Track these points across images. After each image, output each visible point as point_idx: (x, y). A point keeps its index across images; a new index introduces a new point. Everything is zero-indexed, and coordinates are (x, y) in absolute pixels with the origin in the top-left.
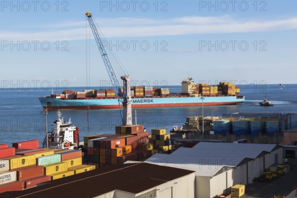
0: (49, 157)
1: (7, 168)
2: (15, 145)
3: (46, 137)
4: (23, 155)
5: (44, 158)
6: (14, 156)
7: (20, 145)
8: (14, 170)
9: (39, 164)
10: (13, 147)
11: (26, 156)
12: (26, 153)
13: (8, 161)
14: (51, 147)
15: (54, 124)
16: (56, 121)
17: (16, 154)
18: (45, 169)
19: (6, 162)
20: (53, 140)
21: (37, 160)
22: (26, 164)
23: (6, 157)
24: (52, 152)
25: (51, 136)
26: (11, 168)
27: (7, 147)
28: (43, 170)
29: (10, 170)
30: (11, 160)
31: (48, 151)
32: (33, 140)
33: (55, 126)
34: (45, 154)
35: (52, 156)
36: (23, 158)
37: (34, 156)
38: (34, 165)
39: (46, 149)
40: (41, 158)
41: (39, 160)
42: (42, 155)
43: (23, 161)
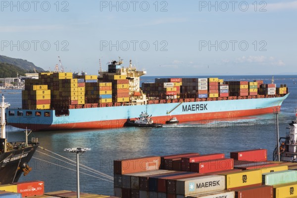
0: (281, 174)
1: (222, 186)
2: (234, 156)
3: (276, 148)
4: (244, 169)
5: (273, 176)
6: (231, 170)
7: (241, 155)
8: (232, 190)
9: (267, 183)
10: (231, 158)
11: (248, 170)
12: (248, 167)
13: (224, 177)
14: (285, 159)
15: (290, 127)
16: (293, 123)
17: (235, 168)
18: (274, 190)
19: (221, 179)
20: (287, 150)
21: (264, 177)
22: (249, 183)
23: (219, 172)
24: (285, 168)
25: (285, 142)
26: (228, 187)
27: (223, 157)
28: (272, 192)
29: (226, 190)
30: (228, 176)
31: (280, 165)
32: (260, 149)
33: (291, 130)
34: (275, 169)
35: (285, 173)
36: (244, 173)
37: (260, 171)
38: (259, 184)
39: (277, 162)
40: (270, 175)
41: (267, 178)
42: (271, 171)
43: (245, 178)
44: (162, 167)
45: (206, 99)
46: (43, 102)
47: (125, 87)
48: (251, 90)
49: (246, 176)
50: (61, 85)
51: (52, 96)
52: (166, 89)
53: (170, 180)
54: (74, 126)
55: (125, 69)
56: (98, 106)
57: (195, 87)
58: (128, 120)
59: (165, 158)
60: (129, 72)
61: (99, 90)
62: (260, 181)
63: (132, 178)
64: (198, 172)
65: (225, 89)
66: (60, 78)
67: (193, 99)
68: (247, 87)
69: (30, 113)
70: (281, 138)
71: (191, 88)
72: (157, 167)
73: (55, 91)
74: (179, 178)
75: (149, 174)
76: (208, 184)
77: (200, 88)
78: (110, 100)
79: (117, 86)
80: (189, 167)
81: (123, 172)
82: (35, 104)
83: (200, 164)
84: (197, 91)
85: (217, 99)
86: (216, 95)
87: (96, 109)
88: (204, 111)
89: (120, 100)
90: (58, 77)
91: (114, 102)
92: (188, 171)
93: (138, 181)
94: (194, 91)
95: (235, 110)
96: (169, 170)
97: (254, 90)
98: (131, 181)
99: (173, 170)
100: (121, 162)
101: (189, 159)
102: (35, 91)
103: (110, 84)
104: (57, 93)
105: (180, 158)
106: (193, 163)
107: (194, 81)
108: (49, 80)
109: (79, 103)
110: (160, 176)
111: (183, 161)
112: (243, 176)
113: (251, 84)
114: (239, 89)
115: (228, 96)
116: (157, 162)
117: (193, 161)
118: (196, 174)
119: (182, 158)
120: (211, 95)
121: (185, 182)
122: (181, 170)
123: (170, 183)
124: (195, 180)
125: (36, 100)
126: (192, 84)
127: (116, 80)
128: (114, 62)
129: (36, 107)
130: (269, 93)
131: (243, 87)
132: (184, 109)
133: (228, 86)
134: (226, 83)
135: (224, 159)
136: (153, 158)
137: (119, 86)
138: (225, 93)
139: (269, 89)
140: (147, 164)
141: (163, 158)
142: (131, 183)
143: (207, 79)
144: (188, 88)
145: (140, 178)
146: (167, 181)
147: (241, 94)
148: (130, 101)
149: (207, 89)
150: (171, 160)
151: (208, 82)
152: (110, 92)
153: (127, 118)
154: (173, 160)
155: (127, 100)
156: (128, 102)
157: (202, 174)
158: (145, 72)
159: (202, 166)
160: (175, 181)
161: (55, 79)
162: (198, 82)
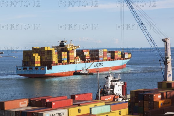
0: (101, 107)
2: (73, 97)
3: (98, 92)
4: (79, 105)
5: (96, 108)
6: (71, 106)
7: (77, 97)
9: (93, 113)
10: (71, 98)
11: (81, 106)
12: (82, 104)
13: (67, 110)
15: (106, 79)
16: (108, 77)
17: (73, 104)
19: (65, 111)
21: (91, 109)
23: (65, 107)
24: (103, 103)
25: (103, 89)
27: (66, 98)
30: (69, 109)
31: (100, 102)
32: (88, 93)
33: (106, 81)
34: (97, 104)
35: (103, 107)
36: (79, 108)
37: (88, 106)
38: (88, 114)
39: (99, 100)
40: (94, 108)
41: (93, 110)
42: (95, 106)
43: (79, 111)
44: (29, 105)
45: (102, 61)
46: (38, 62)
47: (72, 54)
48: (119, 56)
49: (80, 109)
50: (46, 54)
51: (41, 59)
52: (85, 55)
53: (34, 113)
54: (54, 75)
55: (69, 45)
56: (63, 64)
57: (98, 54)
58: (76, 71)
59: (31, 99)
60: (71, 46)
61: (62, 56)
62: (89, 112)
63: (11, 112)
64: (51, 107)
65: (109, 55)
66: (45, 50)
67: (97, 61)
68: (117, 54)
69: (32, 68)
70: (100, 86)
71: (95, 55)
72: (26, 105)
73: (42, 57)
74: (40, 111)
75: (21, 110)
76: (57, 114)
77: (100, 55)
78: (66, 61)
79: (69, 54)
80: (46, 105)
81: (5, 109)
82: (34, 64)
83: (52, 102)
84: (99, 56)
85: (106, 60)
86: (106, 59)
87: (62, 66)
88: (102, 67)
89: (70, 61)
90: (45, 49)
91: (68, 62)
92: (45, 107)
93: (15, 114)
94: (97, 56)
95: (113, 66)
96: (34, 106)
97: (120, 56)
98: (10, 114)
99: (36, 107)
100: (4, 102)
101: (46, 100)
102: (34, 57)
103: (66, 53)
104: (44, 57)
105: (40, 99)
106: (48, 102)
107: (97, 51)
108: (38, 51)
109: (56, 63)
110: (28, 111)
111: (42, 101)
112: (78, 109)
113: (119, 52)
114: (114, 55)
115: (110, 59)
116: (26, 102)
117: (48, 101)
118: (50, 109)
119: (42, 99)
120: (104, 59)
121: (44, 114)
122: (41, 107)
123: (34, 115)
124: (50, 112)
125: (35, 61)
126: (95, 53)
127: (69, 51)
128: (63, 41)
129: (35, 65)
130: (125, 58)
131: (116, 54)
132: (94, 66)
133: (110, 54)
134: (109, 52)
135: (67, 99)
136: (24, 100)
137: (70, 54)
138: (109, 57)
139: (125, 55)
140: (20, 103)
141: (30, 99)
142: (10, 115)
143: (102, 50)
144: (93, 54)
145: (16, 112)
146: (32, 113)
147: (115, 58)
148: (74, 62)
149: (102, 55)
150: (35, 101)
151: (103, 52)
152: (66, 57)
153: (75, 70)
154: (36, 100)
155: (73, 61)
156: (73, 62)
157: (54, 109)
158: (80, 47)
159: (54, 104)
160: (37, 113)
161: (42, 50)
162: (99, 52)
